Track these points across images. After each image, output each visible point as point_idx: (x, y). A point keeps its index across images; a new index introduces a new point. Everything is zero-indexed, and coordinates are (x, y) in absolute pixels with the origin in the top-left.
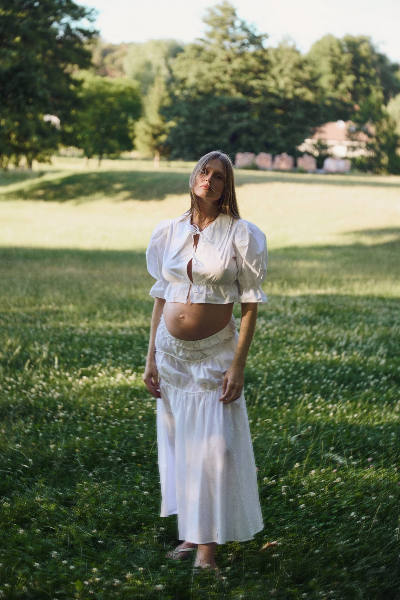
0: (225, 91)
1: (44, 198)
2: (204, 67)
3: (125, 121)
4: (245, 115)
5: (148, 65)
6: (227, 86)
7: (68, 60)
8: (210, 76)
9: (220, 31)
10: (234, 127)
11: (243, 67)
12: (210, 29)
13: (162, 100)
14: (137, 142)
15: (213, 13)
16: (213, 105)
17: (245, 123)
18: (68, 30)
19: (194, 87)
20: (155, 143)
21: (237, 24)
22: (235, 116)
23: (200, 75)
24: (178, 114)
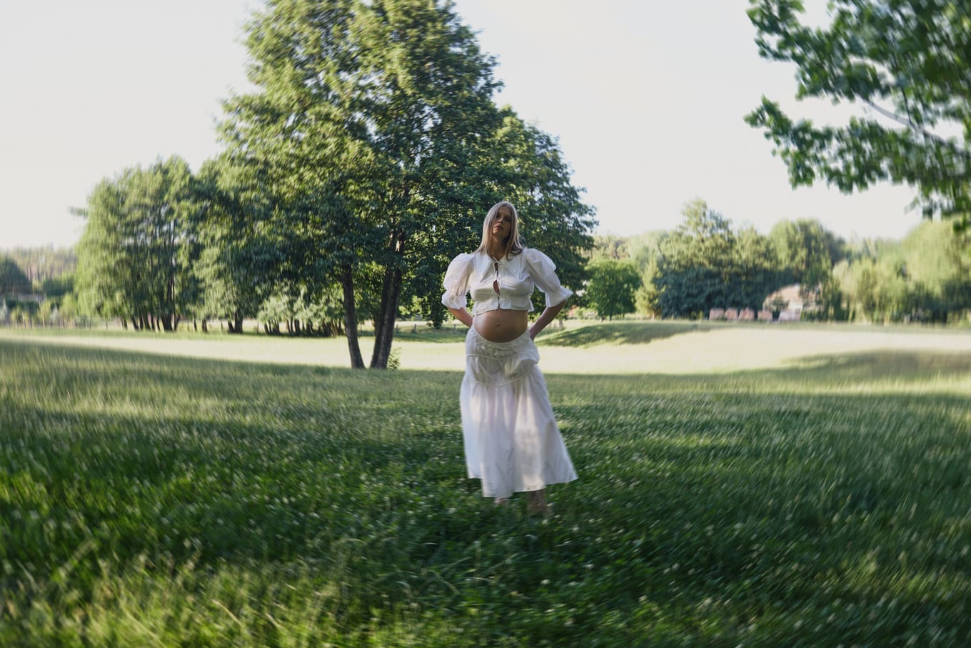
0: (701, 264)
1: (564, 344)
2: (683, 247)
3: (628, 290)
4: (717, 281)
5: (646, 249)
6: (701, 259)
7: (576, 244)
8: (689, 253)
9: (695, 220)
10: (708, 291)
11: (714, 245)
12: (687, 219)
13: (656, 273)
14: (637, 305)
15: (689, 207)
16: (692, 274)
17: (718, 287)
18: (576, 221)
19: (678, 262)
20: (650, 305)
21: (708, 214)
22: (708, 282)
23: (679, 253)
24: (665, 283)
